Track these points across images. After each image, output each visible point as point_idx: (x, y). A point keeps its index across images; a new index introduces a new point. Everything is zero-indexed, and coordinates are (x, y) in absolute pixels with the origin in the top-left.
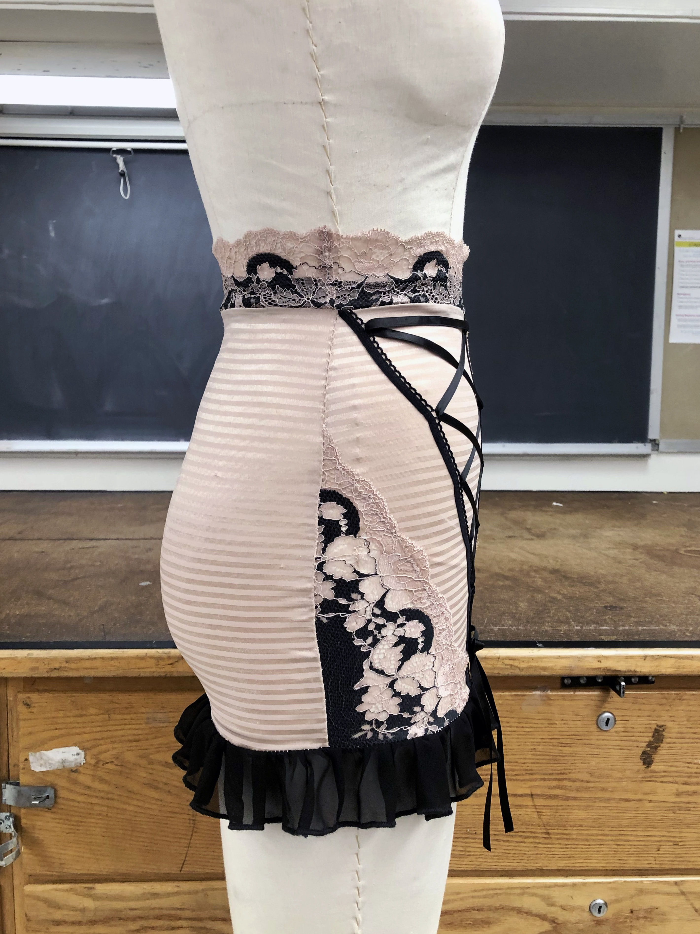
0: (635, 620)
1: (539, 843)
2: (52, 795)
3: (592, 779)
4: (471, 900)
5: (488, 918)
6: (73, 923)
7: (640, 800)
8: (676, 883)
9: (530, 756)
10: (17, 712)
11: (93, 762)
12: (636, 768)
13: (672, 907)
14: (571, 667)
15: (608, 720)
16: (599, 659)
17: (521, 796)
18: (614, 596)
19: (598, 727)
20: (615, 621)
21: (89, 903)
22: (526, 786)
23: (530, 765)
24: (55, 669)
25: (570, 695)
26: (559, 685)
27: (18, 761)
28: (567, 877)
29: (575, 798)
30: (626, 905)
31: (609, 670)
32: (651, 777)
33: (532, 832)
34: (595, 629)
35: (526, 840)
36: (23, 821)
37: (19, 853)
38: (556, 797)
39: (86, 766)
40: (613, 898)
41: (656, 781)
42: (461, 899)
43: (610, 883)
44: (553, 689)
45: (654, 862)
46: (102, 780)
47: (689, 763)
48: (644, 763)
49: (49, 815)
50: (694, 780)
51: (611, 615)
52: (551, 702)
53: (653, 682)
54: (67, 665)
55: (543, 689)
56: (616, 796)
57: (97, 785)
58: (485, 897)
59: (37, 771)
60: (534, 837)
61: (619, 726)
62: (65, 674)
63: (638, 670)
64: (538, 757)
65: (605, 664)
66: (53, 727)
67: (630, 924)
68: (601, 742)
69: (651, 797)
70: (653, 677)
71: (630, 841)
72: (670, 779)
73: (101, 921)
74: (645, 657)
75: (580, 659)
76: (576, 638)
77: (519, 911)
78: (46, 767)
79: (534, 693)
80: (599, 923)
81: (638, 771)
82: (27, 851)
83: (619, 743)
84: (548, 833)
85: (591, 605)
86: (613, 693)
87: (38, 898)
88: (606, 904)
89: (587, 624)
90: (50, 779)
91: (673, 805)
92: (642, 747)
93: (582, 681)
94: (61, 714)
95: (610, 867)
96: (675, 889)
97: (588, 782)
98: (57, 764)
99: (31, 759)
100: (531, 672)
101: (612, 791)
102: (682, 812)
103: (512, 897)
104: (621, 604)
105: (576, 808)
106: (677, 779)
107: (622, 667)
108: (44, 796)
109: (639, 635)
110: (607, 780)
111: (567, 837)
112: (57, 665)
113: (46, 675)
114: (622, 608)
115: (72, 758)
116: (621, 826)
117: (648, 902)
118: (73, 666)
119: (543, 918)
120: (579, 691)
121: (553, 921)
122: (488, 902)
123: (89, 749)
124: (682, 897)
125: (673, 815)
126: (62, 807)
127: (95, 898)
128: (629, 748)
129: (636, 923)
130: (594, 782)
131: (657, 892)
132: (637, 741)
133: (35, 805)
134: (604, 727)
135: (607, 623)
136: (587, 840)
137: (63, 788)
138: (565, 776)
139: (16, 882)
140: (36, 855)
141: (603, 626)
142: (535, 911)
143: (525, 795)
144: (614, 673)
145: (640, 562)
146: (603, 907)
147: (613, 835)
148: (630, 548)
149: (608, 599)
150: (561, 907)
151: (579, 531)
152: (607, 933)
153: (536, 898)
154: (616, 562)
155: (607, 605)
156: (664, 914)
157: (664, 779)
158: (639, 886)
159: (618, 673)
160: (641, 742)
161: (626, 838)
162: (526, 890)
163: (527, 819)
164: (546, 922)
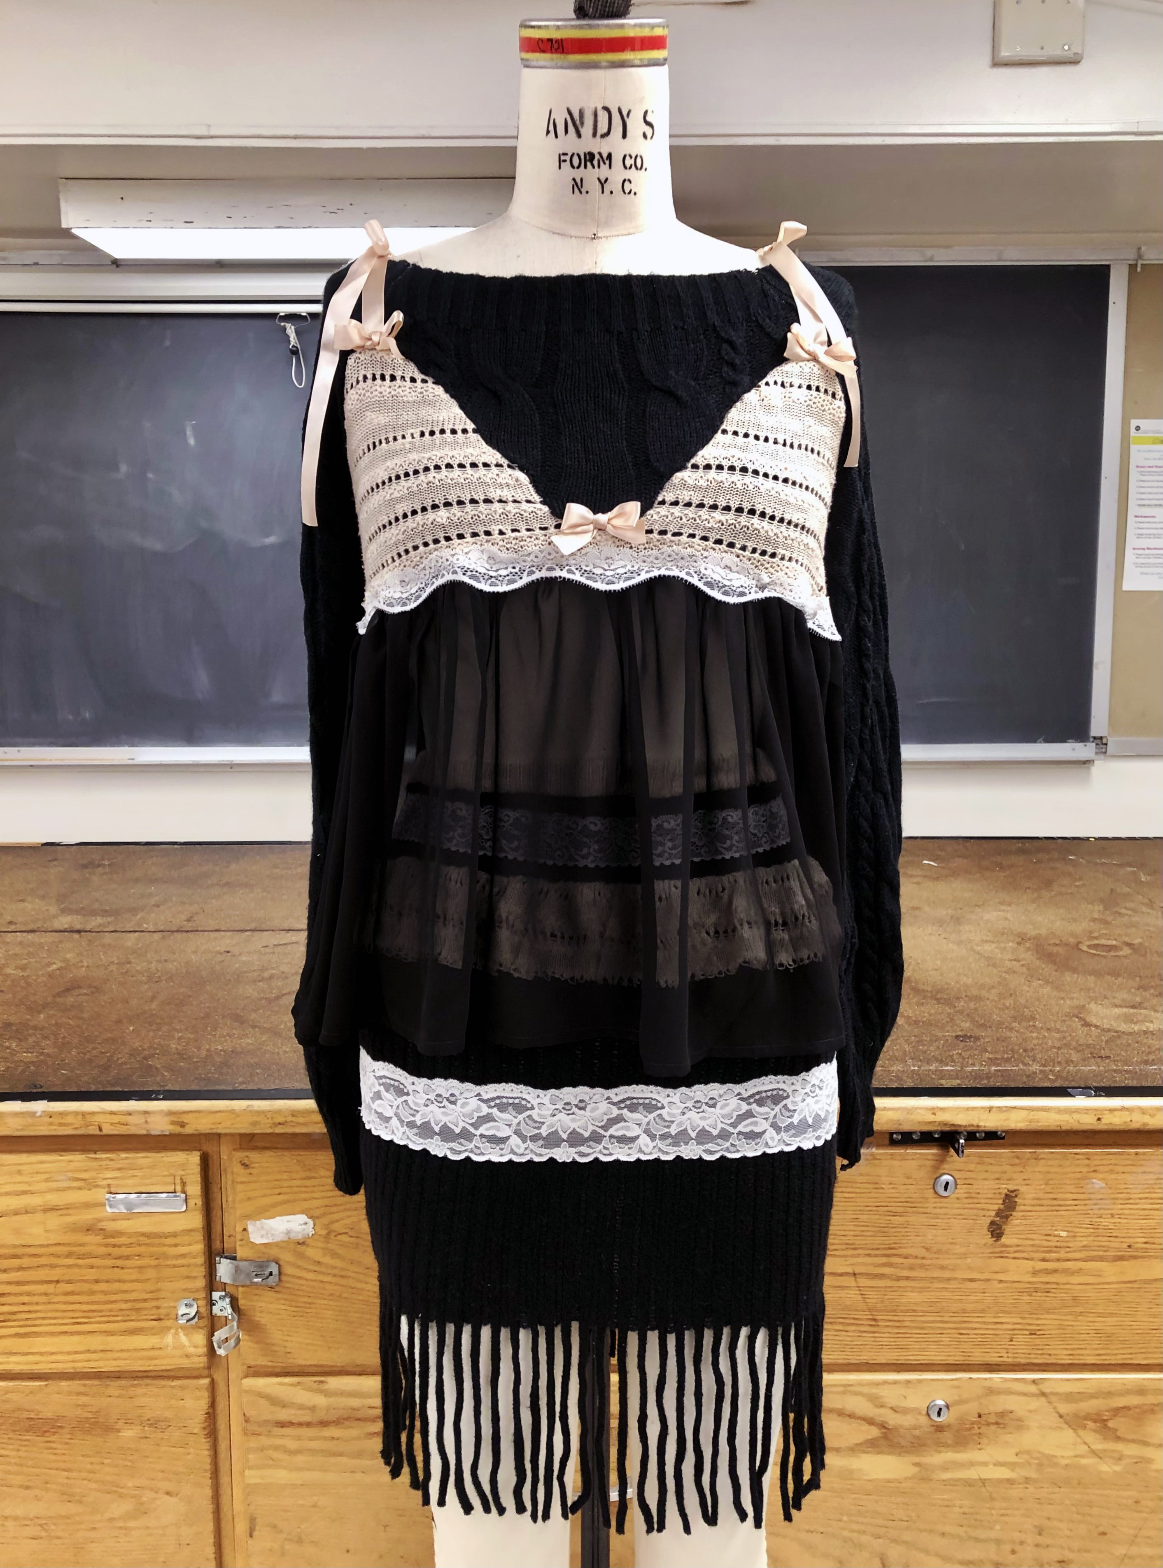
0: (991, 1056)
1: (865, 1332)
2: (275, 1271)
3: (927, 1255)
6: (300, 1424)
7: (988, 1280)
8: (1034, 1381)
9: (852, 1228)
10: (232, 1173)
11: (324, 1232)
12: (983, 1242)
13: (1030, 1411)
14: (898, 1121)
15: (947, 1183)
16: (934, 1111)
17: (841, 1275)
18: (973, 1021)
19: (936, 1193)
20: (963, 1058)
21: (320, 1400)
22: (848, 1263)
23: (852, 1238)
24: (280, 1124)
25: (900, 1154)
26: (886, 1141)
27: (235, 1230)
28: (899, 1372)
29: (907, 1278)
30: (972, 1408)
31: (944, 1124)
33: (854, 1319)
34: (936, 1070)
35: (848, 1328)
36: (241, 1302)
37: (238, 1340)
38: (882, 1276)
39: (315, 1237)
40: (956, 1398)
41: (1007, 1257)
43: (951, 1380)
44: (878, 1145)
45: (1006, 1355)
46: (334, 1255)
47: (1047, 1235)
48: (993, 1236)
49: (271, 1294)
50: (1054, 1255)
51: (962, 1049)
52: (877, 1162)
53: (1003, 1138)
54: (294, 1119)
56: (959, 1275)
57: (328, 1260)
59: (258, 1243)
60: (857, 1325)
61: (962, 1190)
62: (290, 1130)
63: (982, 1124)
65: (941, 1117)
66: (277, 1191)
67: (978, 1431)
68: (938, 1211)
69: (1001, 1277)
70: (1003, 1132)
71: (976, 1329)
72: (1025, 1255)
73: (334, 1422)
74: (990, 1109)
75: (910, 1111)
76: (909, 1084)
77: (842, 1413)
78: (268, 1238)
80: (939, 1428)
81: (985, 1245)
82: (246, 1337)
83: (961, 1211)
84: (875, 1320)
85: (940, 1034)
86: (952, 1151)
87: (260, 1395)
88: (948, 1407)
89: (928, 1063)
90: (274, 1252)
91: (1029, 1286)
92: (990, 1216)
93: (914, 1137)
94: (285, 1176)
95: (952, 1361)
96: (1033, 1389)
97: (923, 1258)
98: (282, 1235)
99: (250, 1228)
101: (953, 1270)
102: (1039, 1294)
104: (978, 1032)
105: (910, 1289)
106: (1033, 1255)
107: (962, 1120)
108: (267, 1273)
109: (991, 1077)
110: (945, 1256)
111: (897, 1324)
112: (281, 1120)
113: (269, 1131)
114: (977, 1038)
115: (299, 1228)
116: (964, 1311)
117: (1001, 1403)
118: (301, 1120)
119: (870, 1422)
120: (912, 1149)
121: (883, 1426)
123: (318, 1218)
124: (1043, 1399)
125: (1028, 1298)
126: (288, 1285)
127: (327, 1394)
128: (974, 1217)
129: (983, 1429)
130: (931, 1259)
131: (1011, 1393)
132: (983, 1209)
133: (256, 1284)
134: (942, 1193)
135: (953, 1061)
136: (922, 1328)
137: (288, 1263)
138: (895, 1252)
139: (232, 1376)
140: (257, 1343)
141: (947, 1065)
142: (860, 1412)
143: (847, 1274)
144: (953, 1128)
145: (1023, 965)
146: (944, 1410)
147: (955, 1322)
148: (1013, 942)
149: (964, 1025)
150: (892, 1408)
151: (950, 912)
152: (950, 1442)
153: (860, 1398)
154: (989, 965)
155: (960, 1033)
156: (1020, 1420)
157: (1016, 1255)
158: (988, 1384)
159: (957, 1128)
160: (988, 1210)
161: (970, 1325)
162: (849, 1388)
163: (848, 1303)
164: (873, 1427)
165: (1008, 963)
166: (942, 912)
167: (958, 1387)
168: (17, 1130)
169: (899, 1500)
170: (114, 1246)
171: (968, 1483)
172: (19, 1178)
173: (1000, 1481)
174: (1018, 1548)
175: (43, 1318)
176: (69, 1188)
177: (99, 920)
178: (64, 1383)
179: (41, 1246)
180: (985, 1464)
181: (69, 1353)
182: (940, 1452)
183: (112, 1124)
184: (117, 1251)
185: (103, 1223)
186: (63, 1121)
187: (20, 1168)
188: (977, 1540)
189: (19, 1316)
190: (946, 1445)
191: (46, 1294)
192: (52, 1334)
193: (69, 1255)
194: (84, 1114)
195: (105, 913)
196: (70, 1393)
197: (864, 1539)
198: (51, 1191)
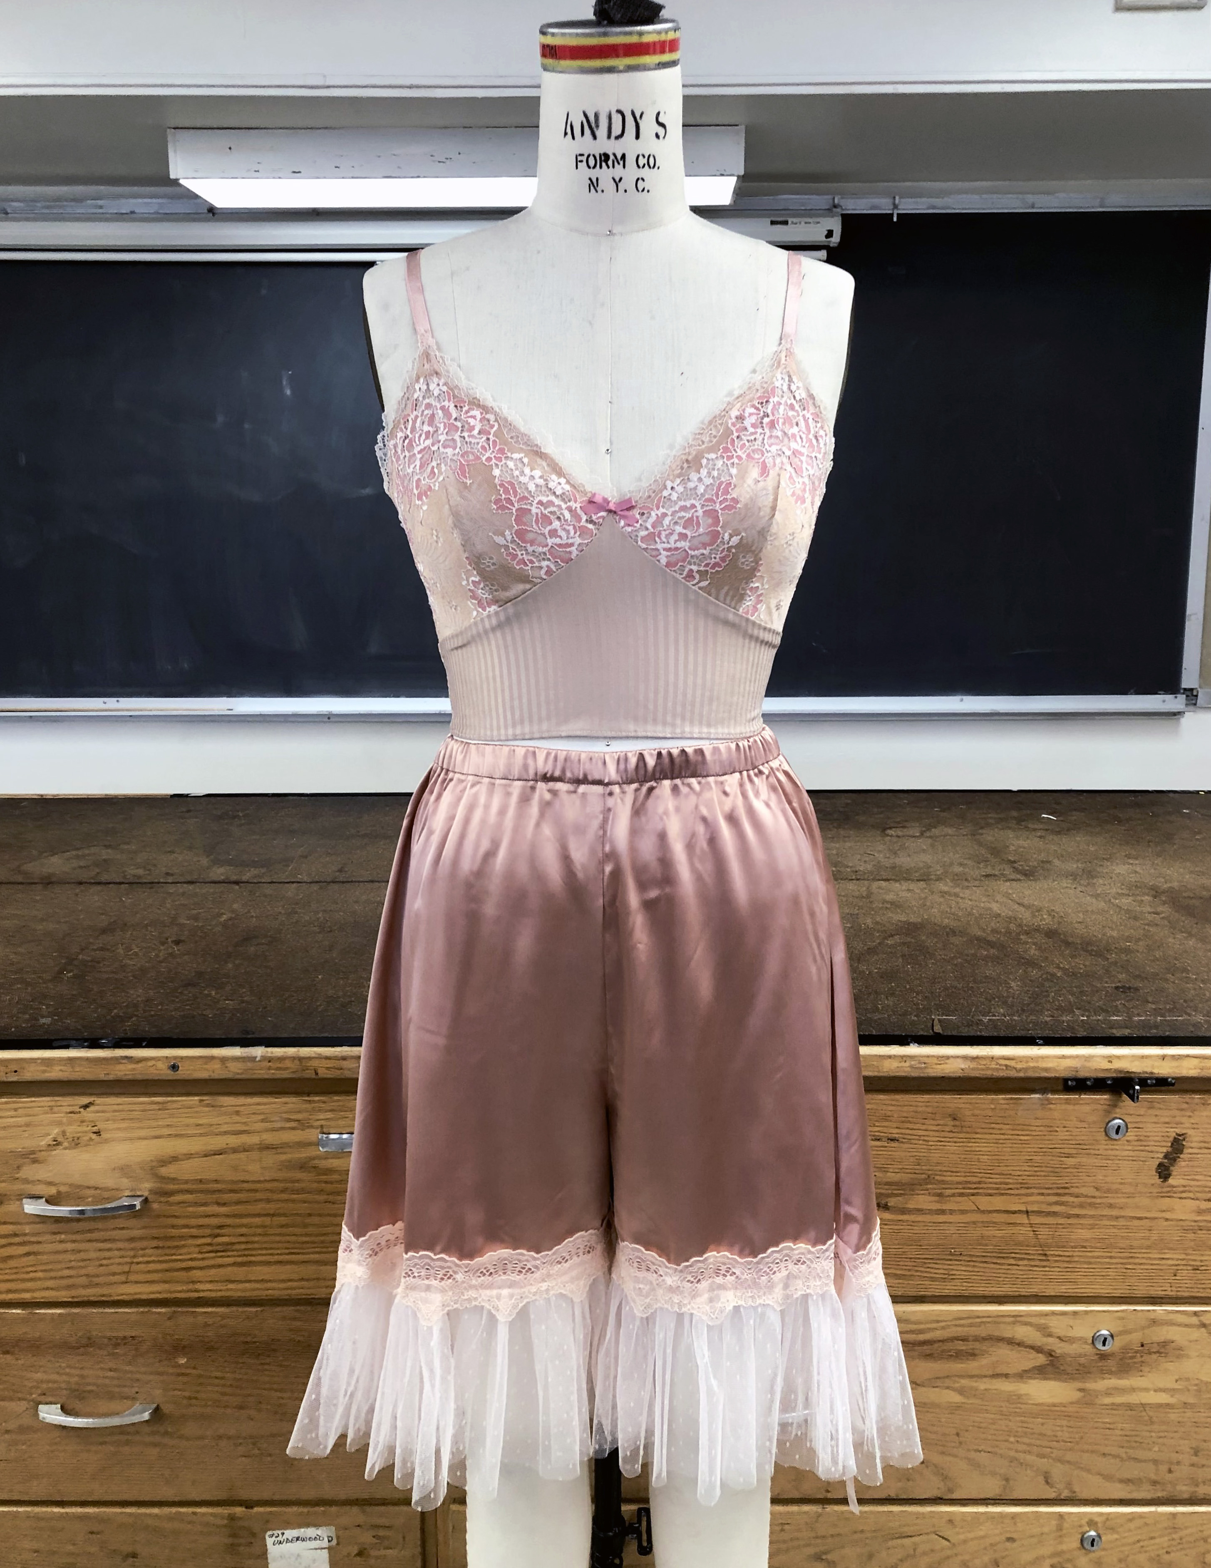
0: (1154, 1006)
1: (1036, 1266)
3: (1097, 1194)
4: (954, 1329)
5: (973, 1349)
7: (1155, 1218)
8: (1195, 1313)
12: (1151, 1182)
13: (1190, 1342)
14: (1076, 1068)
15: (1119, 1127)
16: (1110, 1059)
17: (1014, 1212)
18: (1129, 973)
19: (1107, 1135)
20: (1128, 1009)
22: (1021, 1201)
25: (1075, 1099)
26: (1061, 1087)
28: (1067, 1304)
29: (1078, 1216)
30: (1136, 1338)
31: (1121, 1072)
32: (1169, 1192)
33: (1026, 1254)
34: (1105, 1020)
35: (1020, 1263)
38: (1055, 1214)
40: (1121, 1329)
41: (1174, 1197)
42: (943, 1328)
43: (1117, 1311)
44: (1054, 1092)
45: (1170, 1289)
48: (1160, 1178)
51: (1124, 999)
52: (1052, 1106)
53: (1173, 1085)
55: (1044, 1091)
56: (1127, 1213)
58: (971, 1325)
61: (1131, 1135)
63: (1156, 1071)
64: (1036, 1169)
65: (1117, 1065)
67: (1140, 1359)
68: (1110, 1152)
69: (1168, 1215)
70: (1173, 1078)
71: (1141, 1264)
72: (1191, 1195)
74: (1164, 1057)
75: (1087, 1058)
76: (1081, 1033)
77: (1011, 1342)
79: (1032, 1096)
80: (1103, 1356)
81: (1153, 1185)
83: (1131, 1153)
84: (1045, 1255)
85: (1100, 985)
86: (1125, 1097)
88: (1112, 1336)
89: (1095, 1013)
91: (1193, 1224)
92: (1158, 1158)
93: (1088, 1083)
95: (1117, 1293)
96: (1194, 1320)
97: (1094, 1197)
100: (1031, 1074)
101: (1122, 1208)
102: (1204, 1232)
103: (1002, 1326)
104: (1136, 983)
105: (1079, 1226)
106: (1199, 1195)
107: (1136, 1068)
109: (1159, 1027)
110: (1115, 1195)
111: (1068, 1259)
114: (1137, 989)
116: (1131, 1247)
117: (1164, 1334)
119: (1038, 1350)
120: (1086, 1095)
121: (1050, 1354)
122: (974, 1331)
124: (1203, 1330)
125: (1194, 1235)
128: (1143, 1159)
129: (1146, 1358)
130: (1100, 1197)
131: (1172, 1323)
132: (1152, 1152)
134: (1114, 1136)
135: (1120, 1011)
136: (1090, 1263)
138: (1067, 1191)
141: (1114, 1015)
142: (1029, 1343)
143: (1020, 1212)
144: (1127, 1075)
145: (1163, 918)
146: (1109, 1339)
147: (1121, 1258)
148: (1148, 895)
149: (1120, 977)
150: (1059, 1338)
151: (1080, 865)
152: (1113, 1369)
153: (1029, 1328)
154: (1129, 918)
155: (1119, 984)
156: (1181, 1349)
157: (1184, 1195)
158: (1152, 1316)
159: (1133, 1075)
160: (1157, 1152)
161: (1137, 1261)
162: (1018, 1319)
163: (1021, 1238)
164: (1040, 1355)
165: (1150, 917)
166: (1072, 866)
167: (1123, 1318)
168: (238, 1074)
169: (1065, 1423)
170: (326, 1182)
171: (1130, 1407)
172: (237, 1118)
173: (1160, 1406)
174: (1174, 1468)
175: (261, 1249)
176: (282, 1128)
177: (254, 871)
178: (278, 1309)
179: (259, 1182)
180: (1146, 1390)
181: (283, 1281)
182: (1104, 1379)
183: (328, 1068)
184: (329, 1187)
185: (316, 1162)
186: (280, 1065)
187: (238, 1109)
188: (1136, 1459)
189: (237, 1247)
190: (1111, 1373)
191: (264, 1227)
192: (268, 1263)
193: (283, 1191)
194: (301, 1059)
195: (255, 864)
196: (284, 1318)
197: (1030, 1458)
198: (267, 1130)
